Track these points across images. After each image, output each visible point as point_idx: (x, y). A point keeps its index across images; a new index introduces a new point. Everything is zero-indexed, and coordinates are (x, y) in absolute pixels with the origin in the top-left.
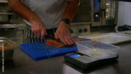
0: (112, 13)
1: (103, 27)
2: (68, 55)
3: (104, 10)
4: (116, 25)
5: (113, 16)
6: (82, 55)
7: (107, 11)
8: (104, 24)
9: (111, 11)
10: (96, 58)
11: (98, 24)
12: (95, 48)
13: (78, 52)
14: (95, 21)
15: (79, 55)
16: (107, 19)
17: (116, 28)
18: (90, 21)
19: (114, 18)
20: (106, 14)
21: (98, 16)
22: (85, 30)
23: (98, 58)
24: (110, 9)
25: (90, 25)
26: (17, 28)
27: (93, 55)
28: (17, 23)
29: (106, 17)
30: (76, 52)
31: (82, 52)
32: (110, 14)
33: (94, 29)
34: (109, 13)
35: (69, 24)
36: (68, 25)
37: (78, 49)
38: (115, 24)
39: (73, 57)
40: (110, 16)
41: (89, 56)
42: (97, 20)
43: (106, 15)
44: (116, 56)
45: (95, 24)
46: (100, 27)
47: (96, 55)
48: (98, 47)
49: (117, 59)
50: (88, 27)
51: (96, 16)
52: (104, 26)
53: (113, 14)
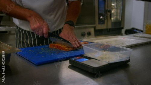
0: (119, 14)
1: (108, 30)
2: (73, 59)
3: (110, 11)
4: (123, 28)
5: (119, 18)
6: (89, 58)
7: (113, 12)
8: (110, 26)
9: (117, 13)
10: (106, 62)
11: (103, 27)
12: (103, 51)
13: (85, 55)
14: (100, 23)
15: (87, 59)
16: (113, 21)
17: (123, 31)
18: (94, 23)
19: (120, 20)
20: (112, 15)
21: (103, 18)
22: (89, 34)
23: (108, 62)
24: (116, 10)
25: (95, 28)
26: (10, 31)
27: (102, 58)
28: (9, 26)
29: (112, 19)
30: (82, 56)
31: (89, 55)
32: (117, 15)
33: (99, 33)
34: (115, 14)
35: (74, 27)
36: (72, 27)
37: (85, 52)
38: (122, 26)
39: (80, 61)
40: (116, 18)
41: (98, 59)
42: (102, 23)
43: (112, 17)
44: (128, 59)
45: (99, 27)
46: (105, 30)
47: (106, 58)
48: (107, 51)
49: (128, 63)
50: (92, 31)
51: (101, 17)
52: (110, 29)
53: (120, 16)
